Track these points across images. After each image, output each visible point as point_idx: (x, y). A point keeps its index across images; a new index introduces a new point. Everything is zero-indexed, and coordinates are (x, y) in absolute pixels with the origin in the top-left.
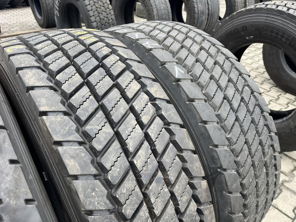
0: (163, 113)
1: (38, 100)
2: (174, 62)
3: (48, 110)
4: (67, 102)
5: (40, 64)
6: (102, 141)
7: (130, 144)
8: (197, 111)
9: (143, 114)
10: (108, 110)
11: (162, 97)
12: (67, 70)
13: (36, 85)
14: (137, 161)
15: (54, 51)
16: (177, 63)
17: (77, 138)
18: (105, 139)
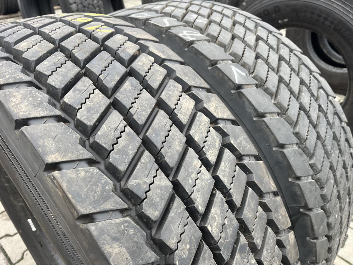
0: (232, 142)
1: (40, 143)
2: (228, 60)
3: (60, 160)
4: (88, 139)
5: (29, 76)
6: (158, 202)
7: (198, 200)
8: (271, 131)
9: (206, 147)
10: (156, 147)
11: (225, 117)
12: (79, 85)
13: (33, 116)
14: (211, 226)
15: (50, 53)
16: (233, 61)
17: (117, 203)
18: (161, 199)
